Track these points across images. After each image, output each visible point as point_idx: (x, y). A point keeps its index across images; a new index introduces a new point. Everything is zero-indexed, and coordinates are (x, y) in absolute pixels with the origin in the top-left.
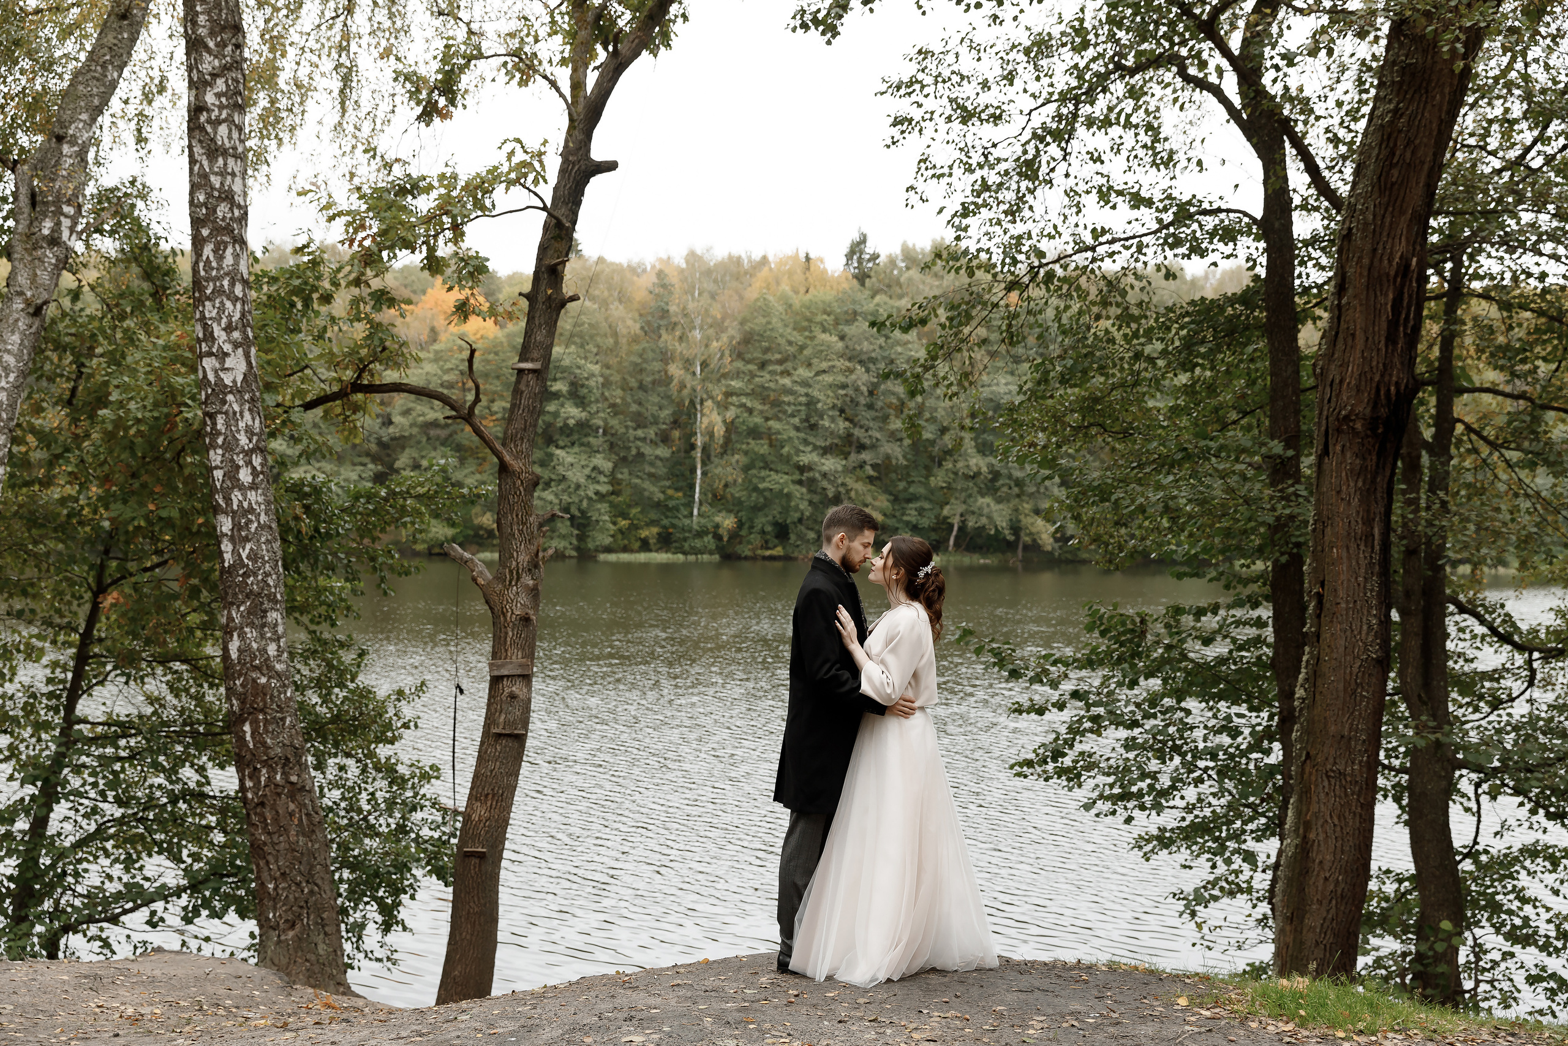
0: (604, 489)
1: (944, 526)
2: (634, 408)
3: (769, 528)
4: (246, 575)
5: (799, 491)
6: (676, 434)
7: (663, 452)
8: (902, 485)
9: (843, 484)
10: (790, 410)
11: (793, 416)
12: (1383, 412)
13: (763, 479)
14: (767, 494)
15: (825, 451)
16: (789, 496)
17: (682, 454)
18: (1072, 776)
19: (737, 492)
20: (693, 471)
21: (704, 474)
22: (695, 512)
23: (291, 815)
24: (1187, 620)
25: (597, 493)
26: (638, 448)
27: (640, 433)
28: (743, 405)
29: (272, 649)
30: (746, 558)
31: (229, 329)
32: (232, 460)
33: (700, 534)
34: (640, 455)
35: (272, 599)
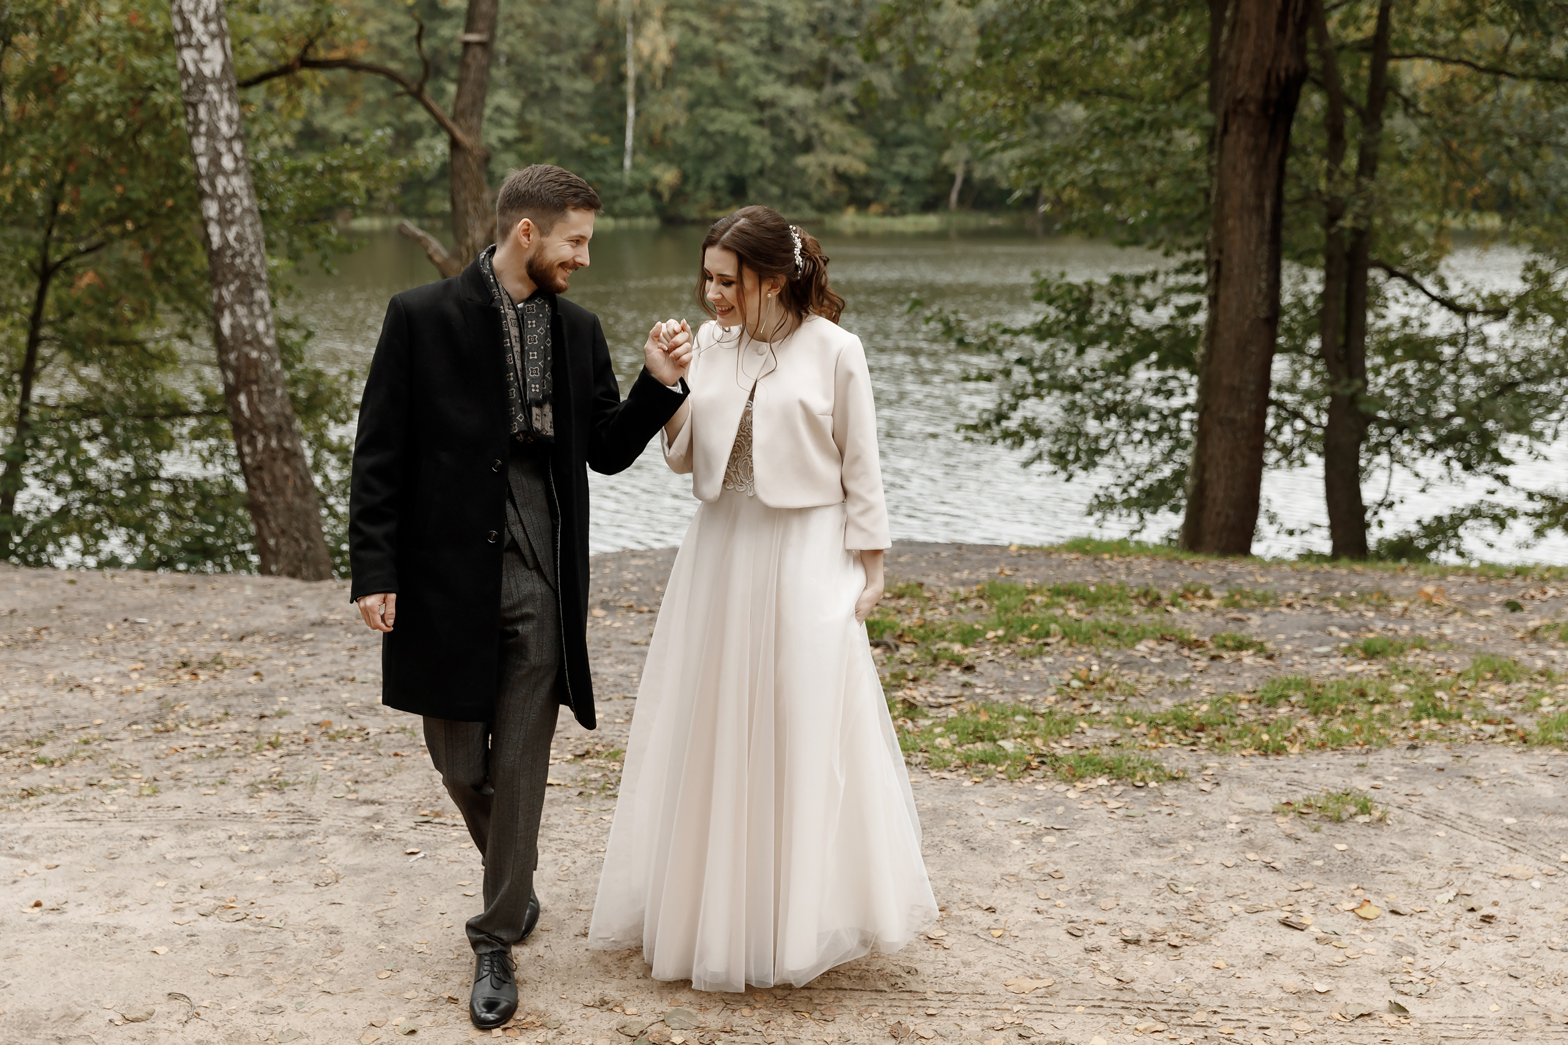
0: (510, 134)
1: (943, 177)
2: (546, 27)
3: (721, 182)
4: (233, 256)
5: (759, 135)
6: (601, 60)
7: (584, 85)
8: (890, 125)
9: (816, 125)
10: (746, 28)
11: (750, 35)
12: (1274, 95)
13: (712, 120)
14: (719, 139)
15: (793, 80)
16: (746, 141)
17: (608, 88)
18: (1016, 439)
19: (680, 137)
20: (623, 108)
21: (638, 113)
22: (627, 163)
23: (287, 477)
24: (1130, 289)
25: (502, 140)
26: (552, 81)
27: (554, 60)
28: (686, 23)
29: (261, 326)
30: (694, 222)
31: (206, 21)
32: (215, 148)
33: (634, 191)
34: (555, 90)
35: (258, 278)
